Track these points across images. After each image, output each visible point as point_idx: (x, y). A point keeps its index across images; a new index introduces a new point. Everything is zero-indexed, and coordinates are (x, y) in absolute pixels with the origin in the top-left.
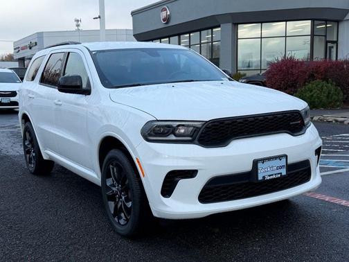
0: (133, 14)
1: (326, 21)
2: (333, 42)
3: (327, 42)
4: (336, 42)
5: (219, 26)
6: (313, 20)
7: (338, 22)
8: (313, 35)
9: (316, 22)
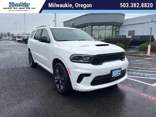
0: (64, 22)
1: (116, 26)
2: (118, 32)
3: (116, 32)
4: (119, 32)
5: (87, 26)
6: (113, 25)
7: (119, 26)
8: (113, 30)
9: (114, 26)
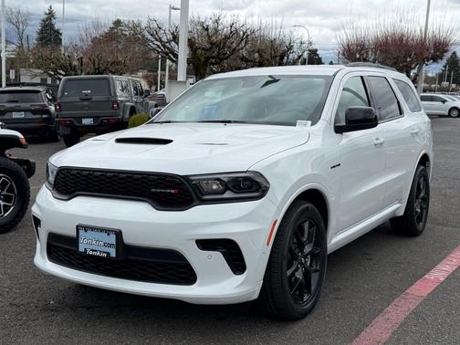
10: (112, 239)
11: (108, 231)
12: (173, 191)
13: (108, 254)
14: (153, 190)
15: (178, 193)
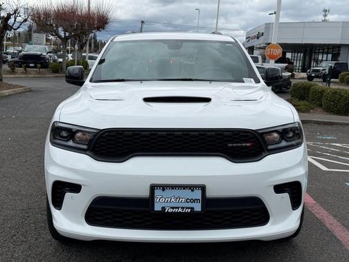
10: (197, 194)
11: (192, 188)
12: (248, 144)
13: (192, 208)
14: (230, 145)
15: (252, 146)
